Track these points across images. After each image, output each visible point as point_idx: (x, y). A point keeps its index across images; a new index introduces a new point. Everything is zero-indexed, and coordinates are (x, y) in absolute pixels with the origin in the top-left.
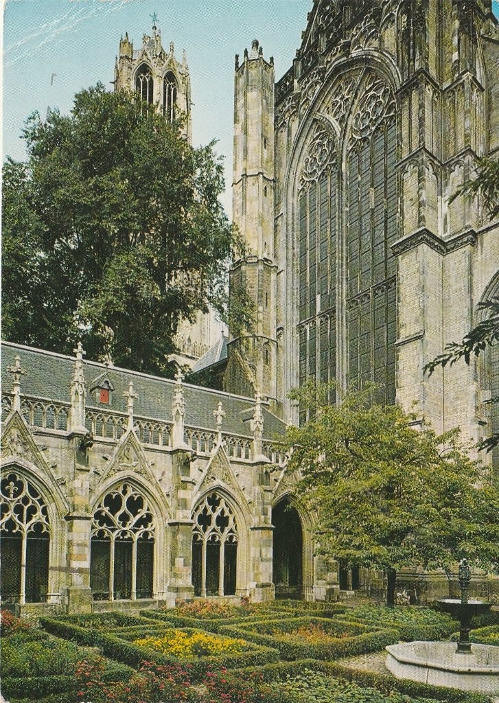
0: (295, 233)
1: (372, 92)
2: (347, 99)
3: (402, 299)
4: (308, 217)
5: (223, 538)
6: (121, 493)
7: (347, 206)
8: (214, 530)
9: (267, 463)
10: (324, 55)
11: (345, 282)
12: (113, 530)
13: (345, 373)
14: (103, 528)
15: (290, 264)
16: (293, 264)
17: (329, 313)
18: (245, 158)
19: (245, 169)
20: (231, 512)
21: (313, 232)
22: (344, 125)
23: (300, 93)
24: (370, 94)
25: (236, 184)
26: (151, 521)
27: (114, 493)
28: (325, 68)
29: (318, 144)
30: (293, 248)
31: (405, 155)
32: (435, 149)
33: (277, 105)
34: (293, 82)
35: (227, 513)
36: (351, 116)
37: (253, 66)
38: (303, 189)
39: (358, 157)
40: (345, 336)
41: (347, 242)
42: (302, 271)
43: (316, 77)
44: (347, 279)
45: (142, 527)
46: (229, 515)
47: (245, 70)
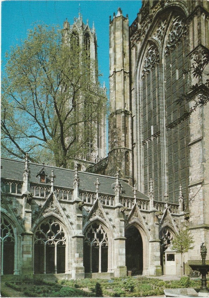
0: (140, 97)
1: (176, 22)
2: (164, 28)
3: (191, 122)
4: (147, 88)
5: (100, 244)
6: (48, 223)
7: (165, 80)
8: (96, 240)
9: (121, 207)
10: (152, 8)
11: (164, 118)
12: (45, 241)
13: (165, 163)
14: (40, 239)
15: (138, 112)
16: (140, 112)
17: (157, 134)
18: (115, 64)
19: (115, 69)
20: (104, 231)
21: (149, 95)
22: (162, 41)
23: (141, 29)
24: (175, 24)
25: (111, 77)
26: (64, 236)
27: (45, 223)
28: (152, 15)
29: (151, 52)
30: (139, 104)
31: (191, 49)
32: (207, 44)
33: (130, 36)
34: (137, 24)
35: (102, 232)
36: (166, 36)
37: (118, 19)
38: (143, 76)
39: (169, 56)
40: (165, 144)
41: (165, 98)
42: (144, 115)
43: (148, 20)
44: (166, 116)
45: (59, 239)
46: (103, 233)
47: (114, 22)
